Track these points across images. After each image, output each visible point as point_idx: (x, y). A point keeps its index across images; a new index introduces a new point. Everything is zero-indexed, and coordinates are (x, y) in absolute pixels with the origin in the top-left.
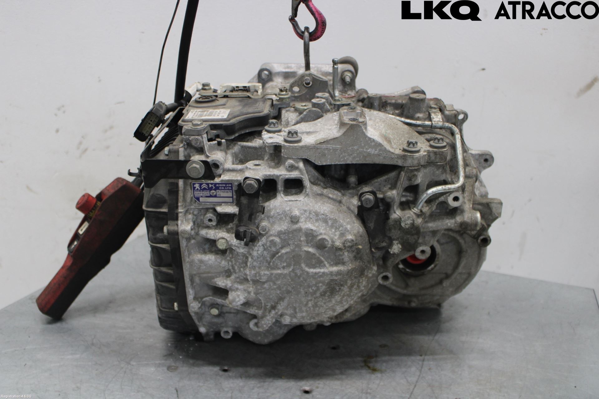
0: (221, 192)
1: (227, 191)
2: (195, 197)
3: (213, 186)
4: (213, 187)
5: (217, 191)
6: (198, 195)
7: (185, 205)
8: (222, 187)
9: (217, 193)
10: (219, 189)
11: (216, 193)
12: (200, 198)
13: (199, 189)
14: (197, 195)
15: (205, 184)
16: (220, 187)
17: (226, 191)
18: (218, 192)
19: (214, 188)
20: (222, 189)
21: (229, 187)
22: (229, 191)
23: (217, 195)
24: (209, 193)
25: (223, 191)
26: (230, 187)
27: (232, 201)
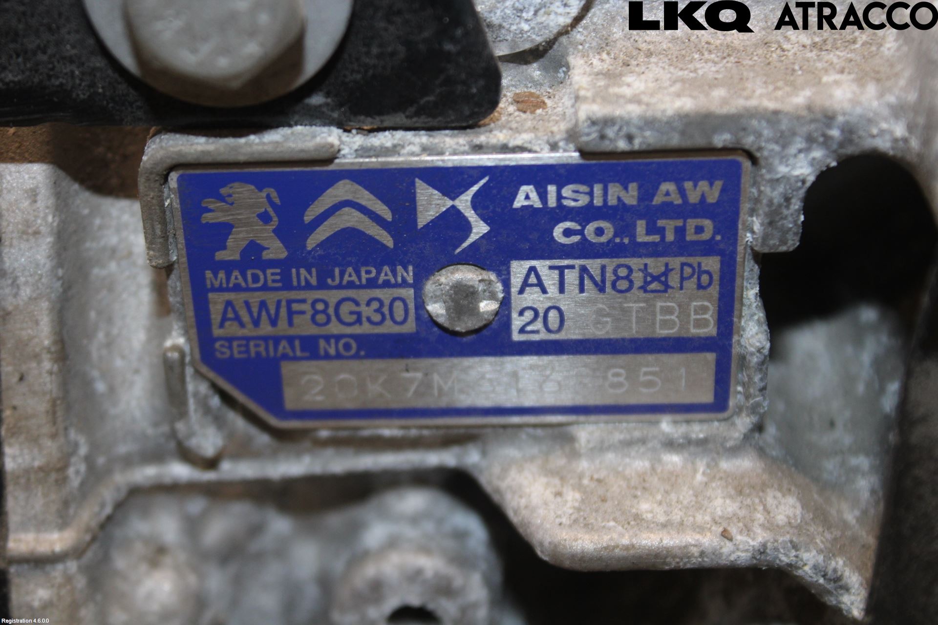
0: (572, 277)
1: (656, 265)
2: (222, 351)
3: (464, 203)
4: (471, 215)
5: (519, 269)
6: (266, 329)
7: (89, 460)
8: (586, 214)
9: (518, 302)
10: (550, 250)
11: (506, 303)
12: (287, 369)
13: (275, 250)
14: (249, 331)
15: (362, 177)
16: (562, 213)
17: (635, 263)
18: (533, 281)
19: (480, 228)
20: (585, 250)
21: (685, 211)
22: (675, 262)
23: (517, 322)
24: (409, 293)
25: (594, 265)
26: (702, 209)
27: (707, 396)
